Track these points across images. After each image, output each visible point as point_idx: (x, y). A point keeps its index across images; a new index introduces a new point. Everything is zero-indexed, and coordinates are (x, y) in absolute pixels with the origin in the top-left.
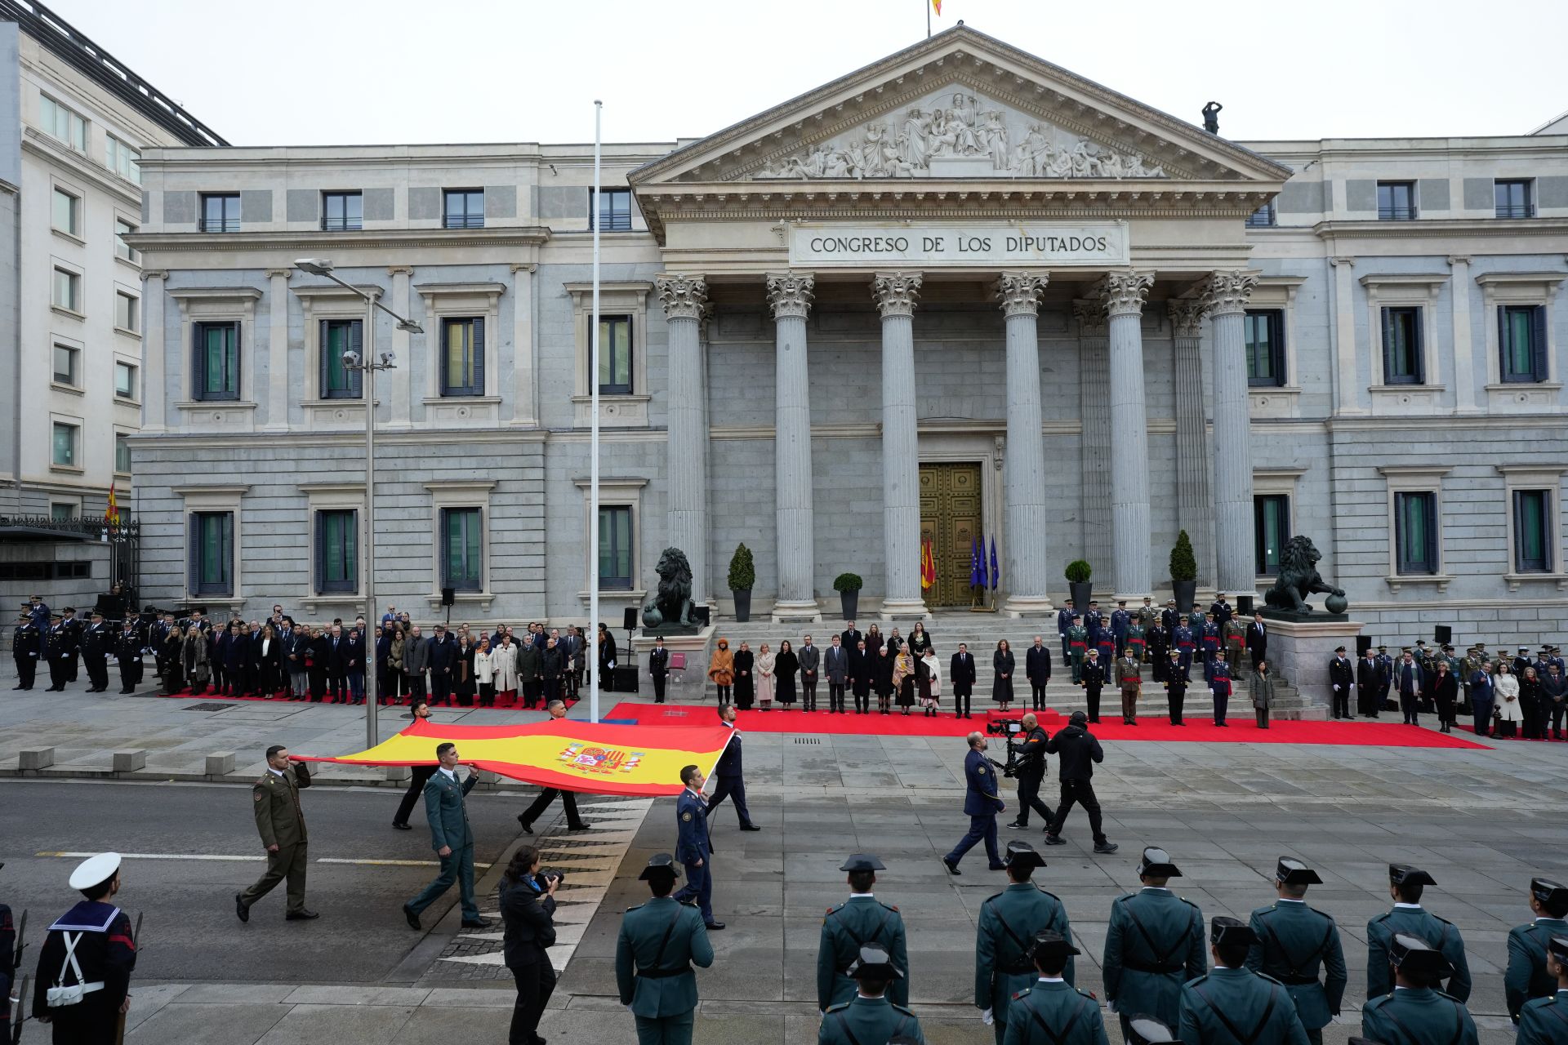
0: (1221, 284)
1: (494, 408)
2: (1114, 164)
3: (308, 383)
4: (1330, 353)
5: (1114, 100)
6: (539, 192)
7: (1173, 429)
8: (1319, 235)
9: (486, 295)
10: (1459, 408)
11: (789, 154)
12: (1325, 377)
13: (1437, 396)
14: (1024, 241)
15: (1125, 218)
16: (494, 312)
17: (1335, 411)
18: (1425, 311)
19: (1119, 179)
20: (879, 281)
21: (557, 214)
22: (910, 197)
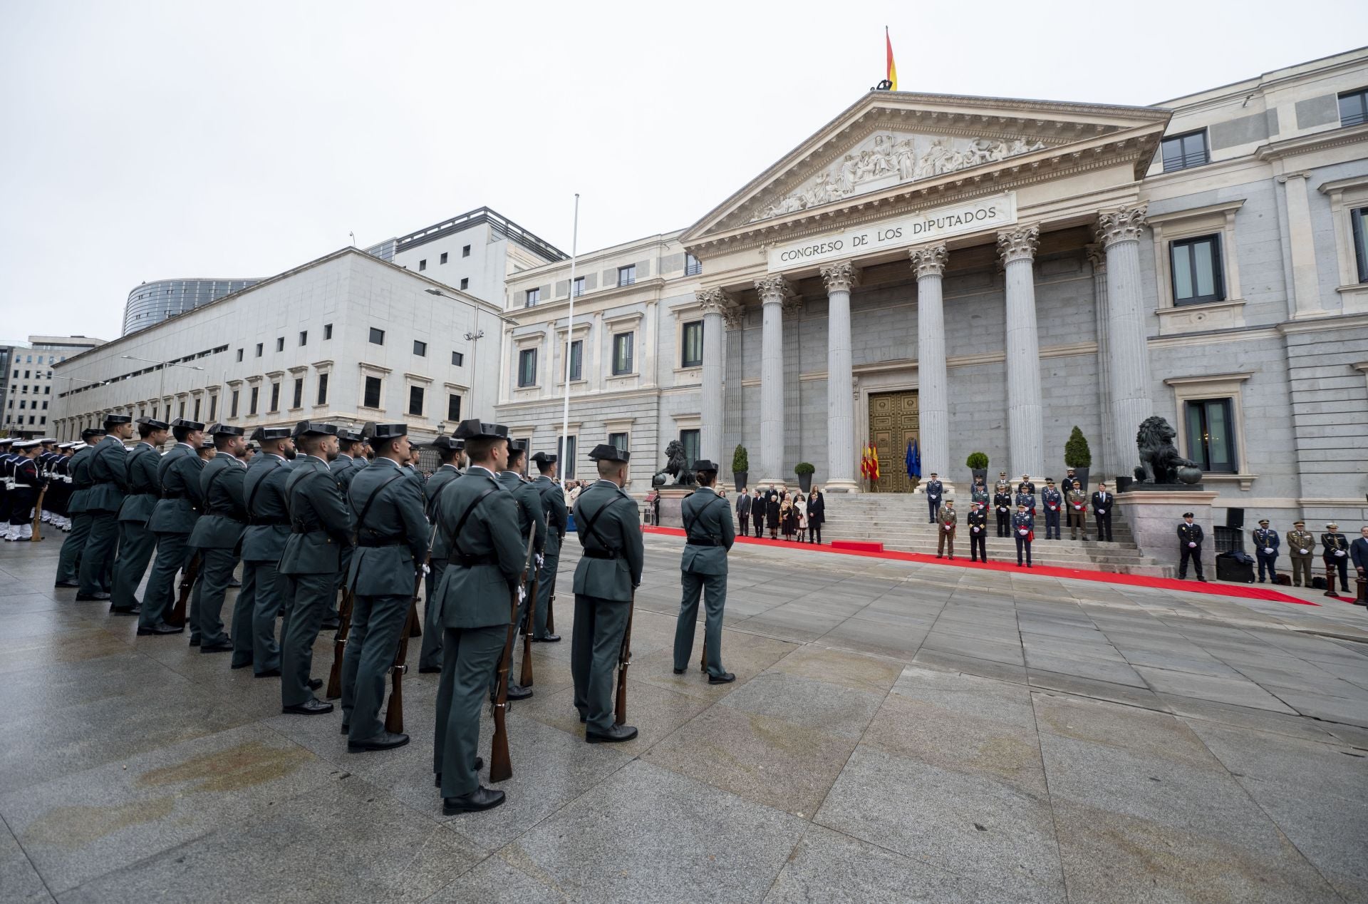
0: (1105, 221)
1: (636, 379)
2: (1000, 151)
5: (993, 104)
6: (660, 260)
7: (1094, 349)
9: (633, 320)
11: (767, 206)
12: (1277, 284)
14: (927, 224)
15: (1011, 189)
16: (638, 328)
17: (1291, 315)
19: (1001, 160)
20: (822, 272)
21: (669, 271)
22: (839, 213)
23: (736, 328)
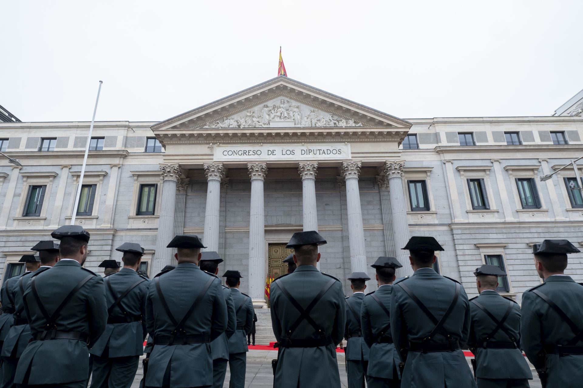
0: (389, 166)
1: (95, 221)
2: (343, 123)
3: (18, 210)
4: (448, 197)
5: (340, 100)
6: (126, 138)
7: (383, 228)
8: (437, 152)
9: (98, 176)
10: (506, 219)
11: (216, 121)
12: (447, 207)
13: (496, 214)
14: (308, 151)
15: (348, 142)
16: (101, 182)
17: (453, 221)
18: (485, 180)
19: (344, 127)
20: (249, 166)
21: (132, 146)
22: (261, 135)
23: (182, 192)
